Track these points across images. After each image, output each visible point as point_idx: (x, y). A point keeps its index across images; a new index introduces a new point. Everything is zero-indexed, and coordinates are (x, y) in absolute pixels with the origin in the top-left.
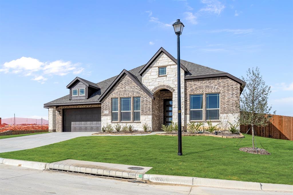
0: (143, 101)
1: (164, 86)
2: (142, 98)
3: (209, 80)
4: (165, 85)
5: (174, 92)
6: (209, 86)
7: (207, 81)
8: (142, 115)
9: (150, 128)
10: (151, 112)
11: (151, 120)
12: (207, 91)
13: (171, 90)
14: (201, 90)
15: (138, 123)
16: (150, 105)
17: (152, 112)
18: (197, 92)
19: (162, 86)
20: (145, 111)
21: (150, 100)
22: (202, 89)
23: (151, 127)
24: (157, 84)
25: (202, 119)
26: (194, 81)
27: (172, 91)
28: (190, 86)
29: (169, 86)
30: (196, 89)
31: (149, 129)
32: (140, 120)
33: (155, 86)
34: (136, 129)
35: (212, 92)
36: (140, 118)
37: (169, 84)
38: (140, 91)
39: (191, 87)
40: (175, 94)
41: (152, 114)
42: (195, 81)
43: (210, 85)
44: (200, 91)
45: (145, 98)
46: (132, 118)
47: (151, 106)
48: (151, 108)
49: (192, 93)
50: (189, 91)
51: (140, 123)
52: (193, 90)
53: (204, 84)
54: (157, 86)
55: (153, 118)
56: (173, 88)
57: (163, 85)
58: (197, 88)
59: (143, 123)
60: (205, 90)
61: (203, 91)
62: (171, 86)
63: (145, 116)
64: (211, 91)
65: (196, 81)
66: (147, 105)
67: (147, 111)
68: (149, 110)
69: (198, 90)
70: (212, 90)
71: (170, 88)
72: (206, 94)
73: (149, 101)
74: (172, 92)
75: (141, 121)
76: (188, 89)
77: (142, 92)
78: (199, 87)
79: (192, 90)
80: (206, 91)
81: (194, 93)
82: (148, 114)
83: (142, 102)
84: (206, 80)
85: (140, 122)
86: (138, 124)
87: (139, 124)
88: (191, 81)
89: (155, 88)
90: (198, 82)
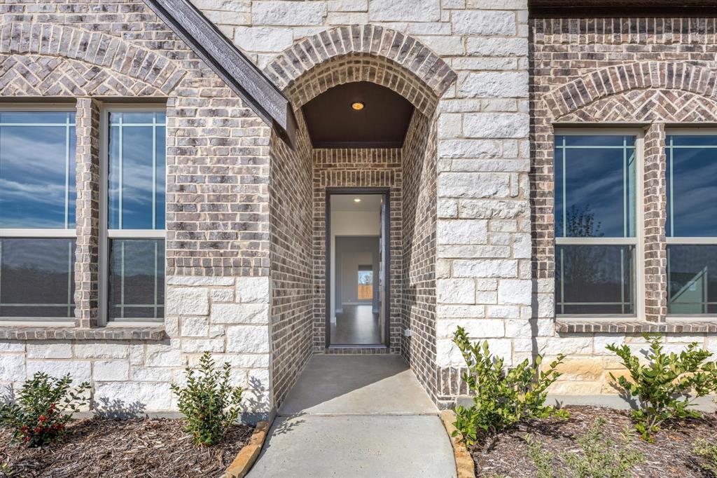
0: (194, 141)
1: (373, 32)
2: (182, 113)
3: (685, 31)
4: (378, 32)
5: (450, 93)
6: (688, 76)
7: (672, 36)
8: (182, 266)
9: (257, 386)
10: (264, 249)
11: (264, 317)
12: (673, 111)
13: (432, 72)
14: (636, 100)
15: (139, 339)
16: (256, 180)
17: (272, 248)
18: (604, 114)
19: (357, 36)
20: (208, 236)
21: (255, 142)
22: (642, 94)
23: (266, 384)
24: (316, 20)
25: (630, 310)
26: (583, 30)
27: (435, 82)
28: (555, 65)
29: (410, 40)
30: (599, 85)
31: (247, 395)
32: (161, 313)
33: (299, 33)
34: (118, 403)
35: (709, 117)
36: (161, 301)
37: (416, 29)
38: (158, 54)
39: (567, 72)
40: (456, 105)
41: (274, 267)
42: (591, 30)
43: (694, 68)
44: (626, 103)
45: (210, 122)
46: (81, 296)
47: (262, 191)
48: (263, 209)
49: (575, 119)
50: (551, 103)
51: (154, 341)
52: (584, 93)
53: (656, 57)
54: (317, 31)
55: (278, 299)
56: (447, 61)
57: (368, 28)
58: (607, 81)
59: (189, 346)
60: (661, 99)
61: (652, 104)
62: (427, 42)
63: (204, 280)
64: (704, 113)
65: (600, 31)
66: (223, 180)
67: (225, 236)
68: (245, 226)
69: (614, 99)
70: (706, 104)
71: (420, 58)
72: (668, 127)
73: (246, 142)
74: (436, 87)
75: (169, 325)
76: (546, 89)
77: (178, 65)
78: (623, 76)
79: (575, 96)
80: (668, 106)
81: (583, 115)
82: (237, 265)
83: (183, 152)
84: (668, 29)
85: (163, 338)
86: (138, 350)
87: (152, 348)
88: (565, 30)
89: (302, 49)
90: (612, 37)
